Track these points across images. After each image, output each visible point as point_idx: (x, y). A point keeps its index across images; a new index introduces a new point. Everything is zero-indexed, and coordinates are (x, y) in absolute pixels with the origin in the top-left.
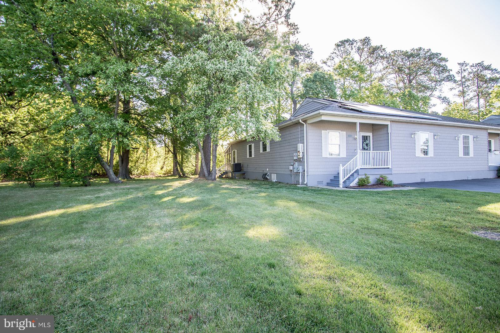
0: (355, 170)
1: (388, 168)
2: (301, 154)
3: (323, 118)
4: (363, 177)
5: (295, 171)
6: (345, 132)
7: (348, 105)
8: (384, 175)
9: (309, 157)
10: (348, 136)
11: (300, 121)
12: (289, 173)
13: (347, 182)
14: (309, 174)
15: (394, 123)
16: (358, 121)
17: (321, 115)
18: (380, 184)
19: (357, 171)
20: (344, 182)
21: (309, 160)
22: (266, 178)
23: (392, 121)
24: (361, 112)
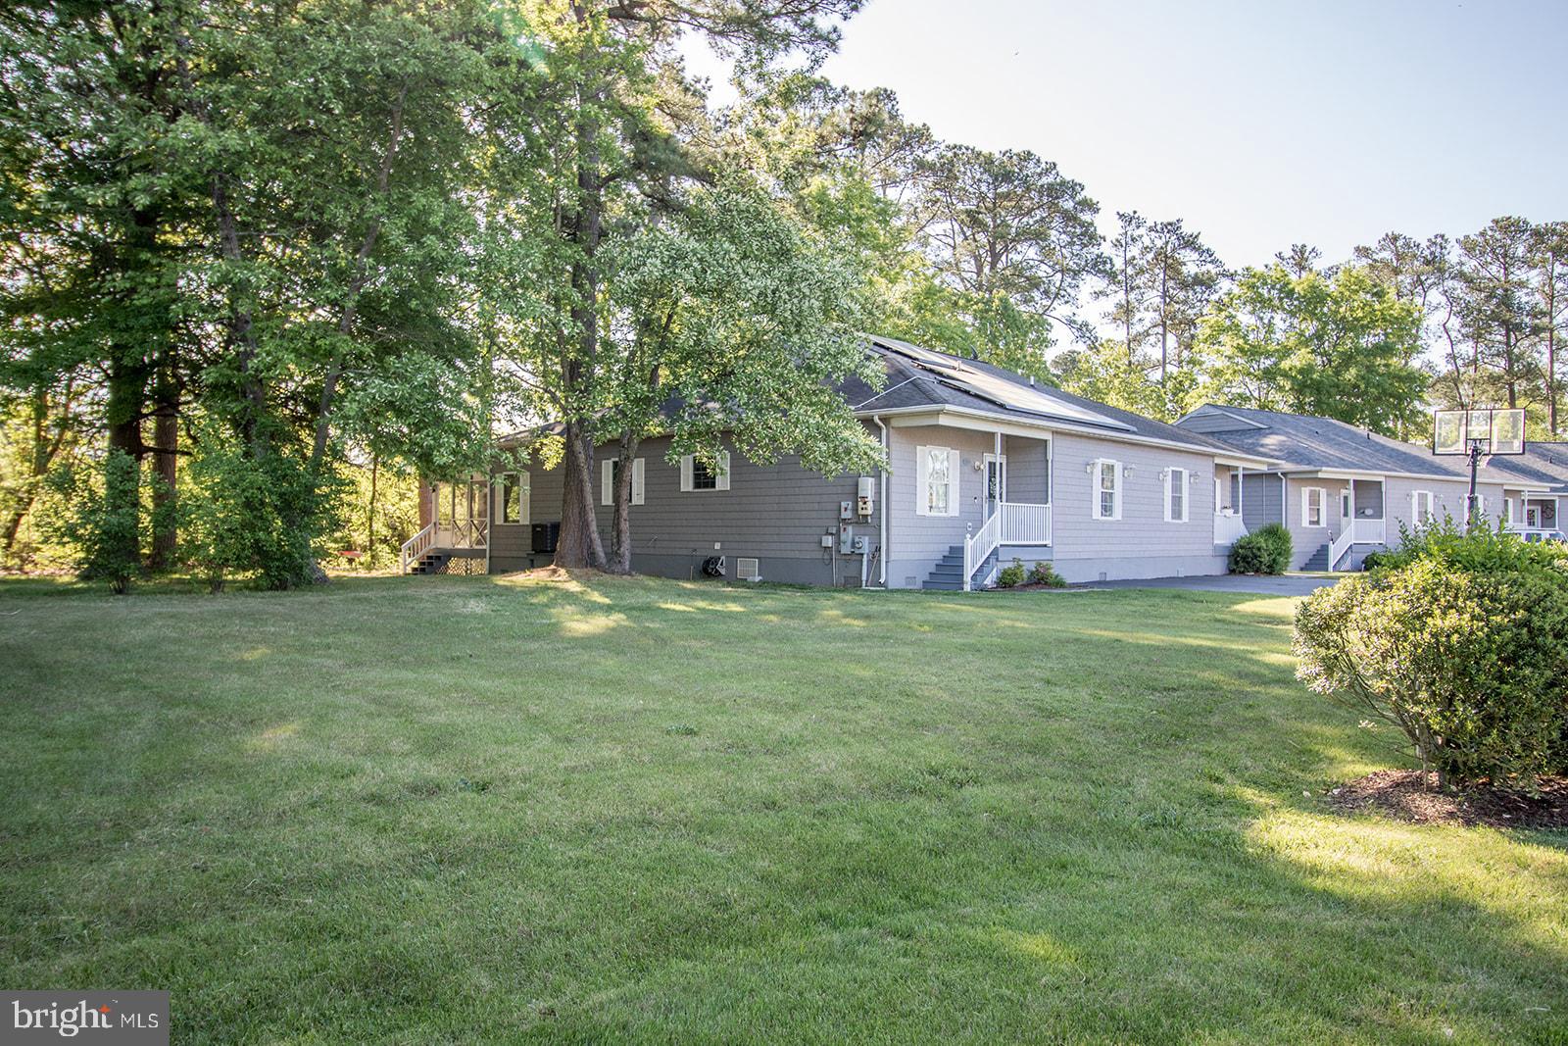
0: (992, 548)
1: (1045, 546)
2: (870, 505)
3: (943, 421)
4: (1011, 565)
5: (846, 549)
6: (958, 452)
7: (953, 379)
8: (1045, 563)
9: (893, 513)
10: (964, 462)
11: (876, 419)
12: (819, 555)
13: (979, 578)
14: (893, 557)
15: (1059, 437)
16: (1000, 430)
17: (938, 413)
18: (1038, 583)
19: (995, 552)
20: (974, 577)
21: (893, 522)
22: (717, 571)
23: (1055, 432)
24: (1002, 406)
